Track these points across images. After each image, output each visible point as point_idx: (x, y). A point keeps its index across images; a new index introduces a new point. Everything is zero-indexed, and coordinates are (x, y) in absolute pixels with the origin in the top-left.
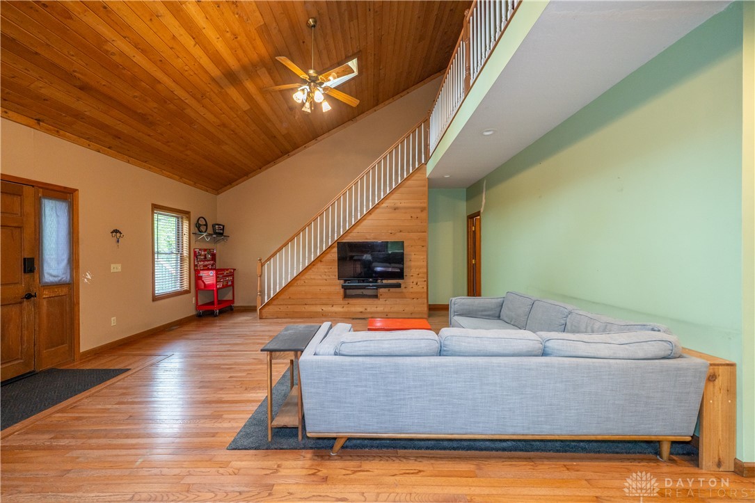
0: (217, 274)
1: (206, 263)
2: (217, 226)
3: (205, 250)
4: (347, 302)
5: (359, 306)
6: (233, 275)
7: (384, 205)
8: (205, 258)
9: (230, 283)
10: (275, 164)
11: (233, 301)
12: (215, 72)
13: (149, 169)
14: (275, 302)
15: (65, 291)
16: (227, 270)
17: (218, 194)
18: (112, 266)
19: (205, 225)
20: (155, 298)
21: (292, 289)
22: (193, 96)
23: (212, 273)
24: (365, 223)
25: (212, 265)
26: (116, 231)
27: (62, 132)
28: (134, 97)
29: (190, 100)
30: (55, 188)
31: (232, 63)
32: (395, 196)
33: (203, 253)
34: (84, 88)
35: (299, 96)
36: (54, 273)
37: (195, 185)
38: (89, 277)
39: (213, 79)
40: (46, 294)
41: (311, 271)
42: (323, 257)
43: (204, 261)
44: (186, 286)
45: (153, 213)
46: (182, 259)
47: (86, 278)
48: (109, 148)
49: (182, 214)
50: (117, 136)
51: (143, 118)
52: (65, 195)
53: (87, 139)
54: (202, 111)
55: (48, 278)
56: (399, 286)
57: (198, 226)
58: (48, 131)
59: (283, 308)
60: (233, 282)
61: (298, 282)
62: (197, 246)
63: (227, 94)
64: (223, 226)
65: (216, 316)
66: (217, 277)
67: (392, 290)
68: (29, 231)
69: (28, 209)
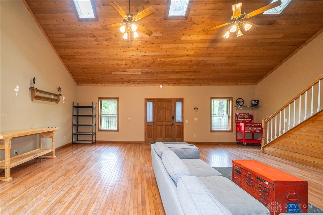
0: (244, 125)
1: (245, 120)
2: (253, 101)
3: (244, 114)
6: (261, 127)
8: (244, 117)
9: (258, 131)
11: (261, 141)
12: (207, 45)
13: (210, 85)
14: (272, 145)
15: (181, 124)
16: (256, 124)
17: (256, 84)
18: (195, 119)
19: (242, 102)
20: (212, 131)
21: (285, 140)
22: (206, 57)
23: (242, 125)
25: (250, 121)
26: (196, 108)
27: (180, 84)
28: (189, 68)
29: (206, 59)
30: (179, 99)
33: (242, 115)
34: (177, 73)
36: (178, 120)
40: (177, 124)
41: (302, 129)
43: (243, 119)
44: (230, 129)
45: (211, 100)
46: (229, 118)
47: (186, 122)
48: (193, 83)
49: (229, 98)
50: (193, 79)
51: (195, 72)
52: (181, 100)
53: (187, 83)
54: (213, 59)
55: (177, 121)
57: (237, 102)
58: (177, 85)
59: (278, 151)
60: (261, 131)
61: (291, 136)
62: (235, 111)
64: (258, 101)
66: (245, 127)
68: (173, 110)
69: (173, 105)
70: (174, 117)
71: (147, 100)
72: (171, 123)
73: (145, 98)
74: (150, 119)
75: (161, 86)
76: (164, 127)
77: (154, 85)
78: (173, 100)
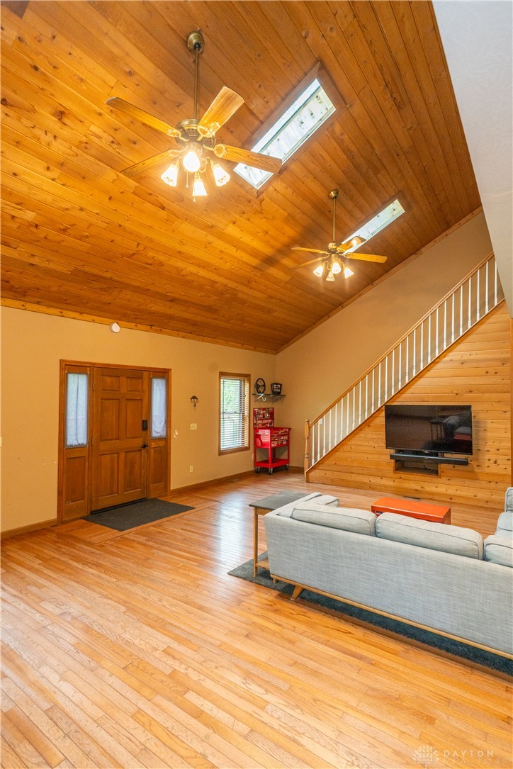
0: (271, 433)
1: (265, 421)
2: (275, 386)
3: (264, 409)
4: (398, 476)
5: (414, 482)
6: (288, 434)
7: (447, 359)
8: (264, 417)
9: (285, 443)
10: (329, 317)
11: (288, 461)
12: (255, 262)
13: (218, 343)
14: (321, 467)
15: (162, 444)
16: (282, 429)
17: (277, 353)
18: (191, 425)
19: (263, 386)
20: (221, 453)
21: (338, 455)
22: (242, 283)
23: (267, 432)
24: (422, 381)
25: (271, 424)
26: (194, 398)
27: (163, 330)
28: (202, 296)
29: (240, 287)
30: (160, 370)
31: (268, 251)
32: (462, 346)
33: (262, 412)
34: (173, 300)
35: (319, 271)
36: (158, 430)
37: (255, 349)
38: (177, 434)
39: (255, 268)
40: (153, 445)
41: (357, 436)
42: (371, 421)
43: (262, 420)
44: (246, 444)
45: (220, 378)
46: (243, 419)
47: (175, 434)
48: (191, 333)
49: (244, 377)
50: (194, 324)
51: (210, 309)
52: (164, 374)
53: (177, 330)
54: (250, 292)
55: (154, 434)
56: (465, 463)
57: (257, 387)
58: (156, 331)
59: (329, 474)
60: (288, 442)
61: (345, 447)
62: (256, 406)
63: (268, 274)
64: (281, 385)
65: (270, 474)
66: (271, 436)
67: (457, 467)
68: (145, 402)
69: (146, 387)
70: (146, 425)
71: (70, 367)
72: (139, 442)
73: (61, 361)
74: (78, 434)
75: (116, 327)
76: (122, 456)
77: (94, 318)
78: (146, 374)
